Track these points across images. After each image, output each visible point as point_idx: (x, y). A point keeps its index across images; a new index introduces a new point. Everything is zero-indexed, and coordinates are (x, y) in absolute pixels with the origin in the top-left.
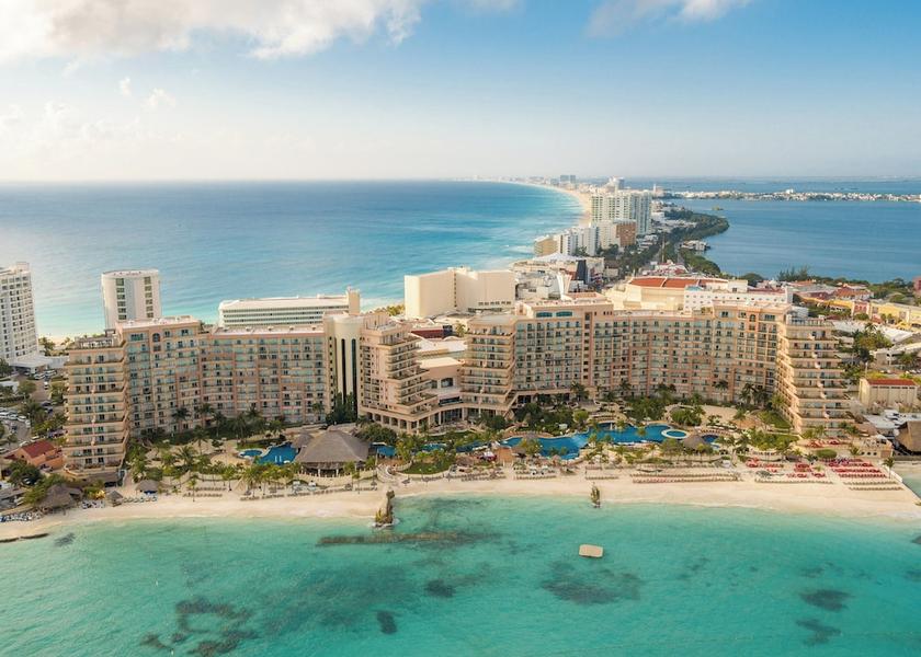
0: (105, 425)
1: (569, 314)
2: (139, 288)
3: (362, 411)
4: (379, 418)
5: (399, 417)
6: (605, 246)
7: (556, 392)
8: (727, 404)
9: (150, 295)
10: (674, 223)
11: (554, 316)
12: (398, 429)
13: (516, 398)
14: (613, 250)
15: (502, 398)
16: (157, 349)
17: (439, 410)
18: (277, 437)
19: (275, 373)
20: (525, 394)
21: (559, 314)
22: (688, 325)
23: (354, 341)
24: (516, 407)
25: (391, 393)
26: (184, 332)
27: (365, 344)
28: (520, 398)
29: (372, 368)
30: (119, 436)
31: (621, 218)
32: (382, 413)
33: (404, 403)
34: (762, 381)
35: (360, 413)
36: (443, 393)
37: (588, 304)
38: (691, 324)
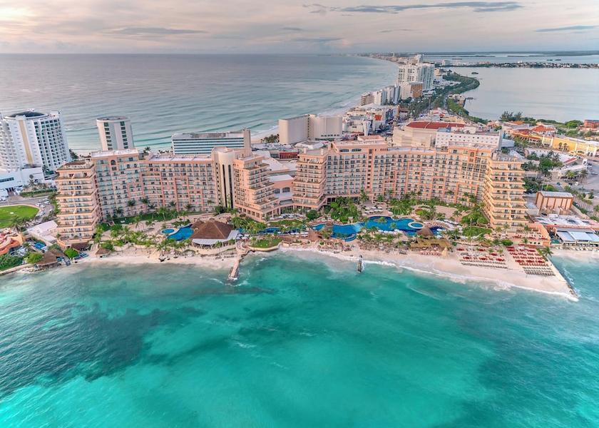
0: (82, 215)
1: (359, 150)
2: (118, 128)
3: (236, 206)
4: (245, 210)
5: (256, 211)
6: (404, 97)
7: (350, 196)
8: (451, 205)
9: (125, 132)
10: (448, 83)
11: (350, 151)
12: (255, 217)
13: (326, 199)
14: (408, 101)
15: (315, 201)
16: (114, 169)
17: (279, 207)
18: (186, 220)
19: (185, 183)
20: (332, 197)
21: (353, 150)
22: (432, 157)
23: (229, 166)
24: (326, 204)
25: (251, 197)
26: (131, 159)
27: (236, 168)
28: (329, 200)
29: (241, 182)
30: (91, 220)
31: (415, 81)
32: (247, 208)
33: (258, 203)
34: (475, 192)
35: (234, 207)
36: (283, 196)
37: (372, 144)
38: (434, 157)
